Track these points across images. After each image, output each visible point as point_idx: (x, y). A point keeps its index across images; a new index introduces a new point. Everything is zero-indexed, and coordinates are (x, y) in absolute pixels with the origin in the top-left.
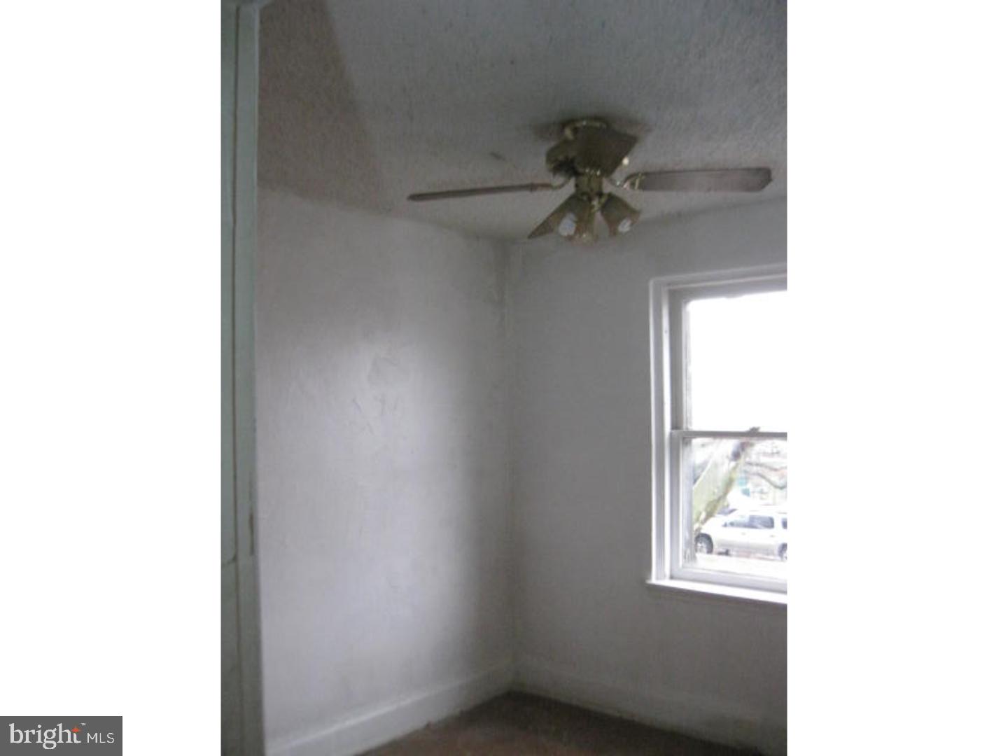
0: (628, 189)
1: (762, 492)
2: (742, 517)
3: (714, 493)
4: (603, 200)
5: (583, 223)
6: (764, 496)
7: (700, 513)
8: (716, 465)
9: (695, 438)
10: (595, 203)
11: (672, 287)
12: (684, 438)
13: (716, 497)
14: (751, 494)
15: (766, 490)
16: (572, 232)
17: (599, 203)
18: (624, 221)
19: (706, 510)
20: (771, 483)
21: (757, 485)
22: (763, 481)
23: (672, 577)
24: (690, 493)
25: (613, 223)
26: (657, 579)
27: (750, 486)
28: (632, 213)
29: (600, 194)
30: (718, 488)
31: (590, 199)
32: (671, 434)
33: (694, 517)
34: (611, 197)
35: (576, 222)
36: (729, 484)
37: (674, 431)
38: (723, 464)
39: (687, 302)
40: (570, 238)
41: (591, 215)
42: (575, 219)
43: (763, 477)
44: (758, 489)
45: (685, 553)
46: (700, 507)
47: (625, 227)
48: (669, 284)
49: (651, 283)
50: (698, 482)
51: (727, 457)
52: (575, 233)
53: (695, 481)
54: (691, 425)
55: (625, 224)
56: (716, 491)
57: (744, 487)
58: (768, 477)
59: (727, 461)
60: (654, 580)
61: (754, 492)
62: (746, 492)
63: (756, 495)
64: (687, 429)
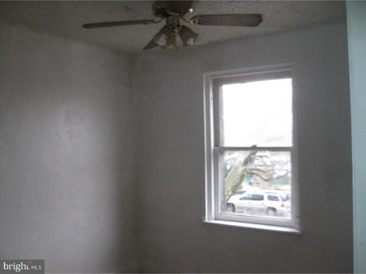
0: (192, 23)
1: (258, 183)
2: (249, 195)
3: (235, 182)
4: (180, 29)
5: (171, 40)
6: (259, 185)
7: (229, 192)
8: (236, 168)
9: (226, 150)
10: (176, 30)
11: (214, 78)
12: (220, 151)
13: (236, 184)
14: (253, 184)
15: (259, 182)
16: (164, 44)
17: (178, 30)
18: (190, 39)
19: (231, 190)
20: (262, 178)
21: (255, 180)
22: (258, 178)
23: (216, 219)
24: (224, 183)
25: (185, 40)
26: (208, 220)
27: (252, 181)
28: (195, 35)
29: (179, 26)
30: (237, 179)
31: (174, 28)
32: (214, 149)
33: (226, 193)
34: (184, 27)
35: (167, 39)
36: (242, 178)
37: (216, 147)
38: (239, 168)
39: (221, 85)
40: (163, 47)
41: (174, 36)
42: (167, 38)
43: (258, 175)
44: (256, 182)
45: (222, 206)
46: (229, 187)
47: (191, 42)
48: (213, 76)
49: (204, 76)
50: (228, 177)
51: (241, 164)
52: (166, 44)
53: (226, 176)
54: (224, 144)
55: (190, 40)
56: (236, 180)
57: (249, 181)
58: (260, 175)
59: (241, 167)
60: (207, 220)
61: (254, 183)
62: (251, 184)
63: (256, 185)
64: (222, 146)
